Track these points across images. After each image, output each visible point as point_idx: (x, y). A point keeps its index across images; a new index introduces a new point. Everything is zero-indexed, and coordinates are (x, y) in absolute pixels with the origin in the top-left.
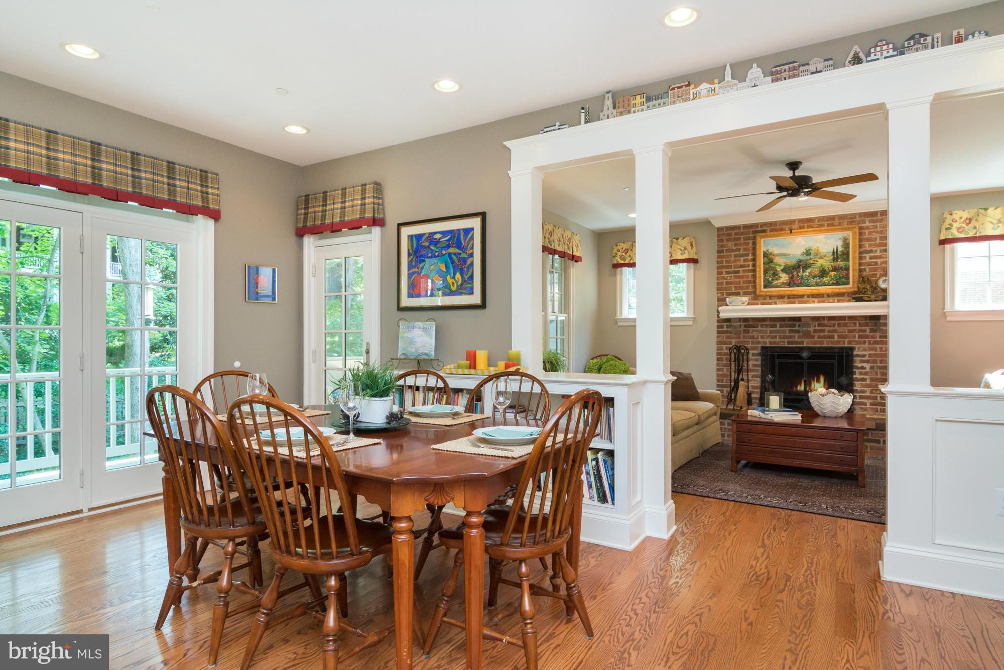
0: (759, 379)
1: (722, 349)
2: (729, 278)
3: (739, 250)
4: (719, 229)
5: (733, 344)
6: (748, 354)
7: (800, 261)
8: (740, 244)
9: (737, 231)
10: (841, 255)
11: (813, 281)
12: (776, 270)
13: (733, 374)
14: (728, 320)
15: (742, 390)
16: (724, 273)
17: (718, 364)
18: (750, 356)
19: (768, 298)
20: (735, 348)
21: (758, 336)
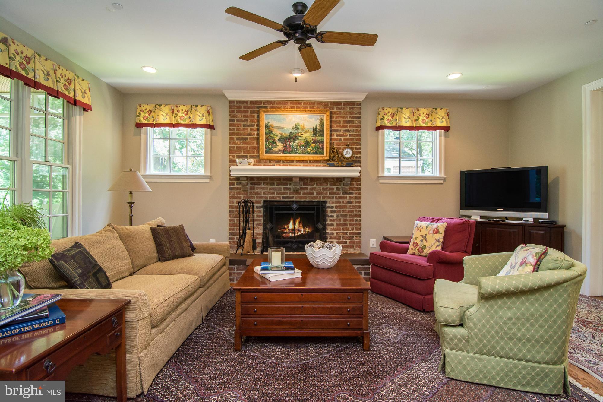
0: (261, 227)
1: (233, 202)
2: (239, 143)
3: (247, 121)
4: (231, 102)
5: (242, 199)
6: (253, 207)
7: (291, 133)
8: (248, 116)
9: (245, 105)
10: (318, 132)
11: (300, 150)
12: (275, 139)
13: (242, 223)
14: (238, 178)
15: (248, 238)
16: (235, 139)
17: (230, 216)
18: (255, 209)
19: (268, 161)
20: (243, 202)
21: (261, 192)
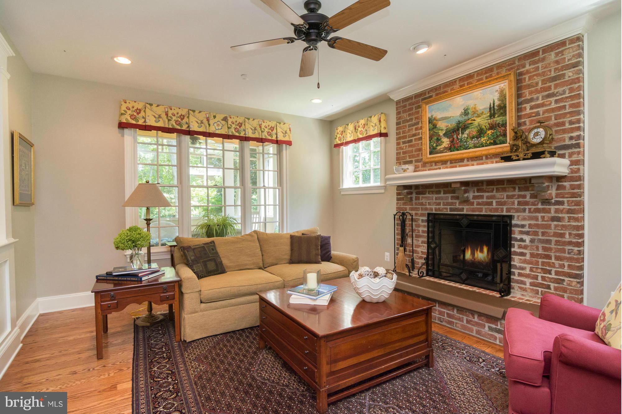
2: (404, 148)
3: (412, 119)
4: (398, 102)
7: (459, 122)
8: (412, 114)
9: (410, 101)
10: (497, 110)
11: (471, 143)
12: (439, 135)
17: (397, 229)
18: (420, 223)
19: (434, 164)
21: (426, 203)
